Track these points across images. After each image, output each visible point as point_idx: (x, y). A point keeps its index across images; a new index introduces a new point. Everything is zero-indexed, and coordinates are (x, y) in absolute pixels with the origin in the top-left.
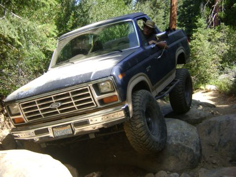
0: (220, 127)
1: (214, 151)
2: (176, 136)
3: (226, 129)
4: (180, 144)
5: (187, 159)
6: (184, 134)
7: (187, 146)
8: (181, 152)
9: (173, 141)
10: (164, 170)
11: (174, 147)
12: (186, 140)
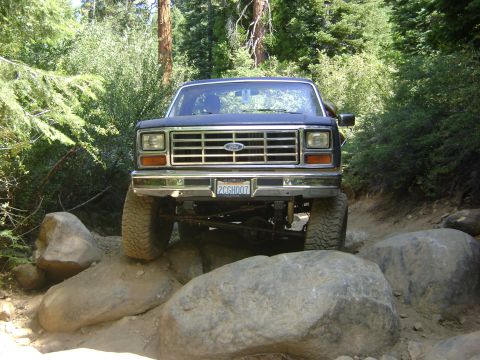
0: (402, 259)
1: (404, 306)
2: (356, 285)
3: (416, 260)
4: (367, 300)
5: (383, 328)
6: (367, 279)
7: (379, 302)
8: (372, 314)
9: (354, 295)
10: (347, 355)
11: (358, 307)
12: (373, 291)
